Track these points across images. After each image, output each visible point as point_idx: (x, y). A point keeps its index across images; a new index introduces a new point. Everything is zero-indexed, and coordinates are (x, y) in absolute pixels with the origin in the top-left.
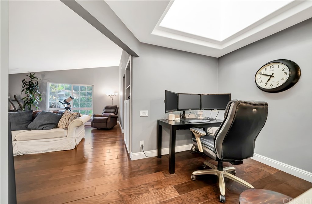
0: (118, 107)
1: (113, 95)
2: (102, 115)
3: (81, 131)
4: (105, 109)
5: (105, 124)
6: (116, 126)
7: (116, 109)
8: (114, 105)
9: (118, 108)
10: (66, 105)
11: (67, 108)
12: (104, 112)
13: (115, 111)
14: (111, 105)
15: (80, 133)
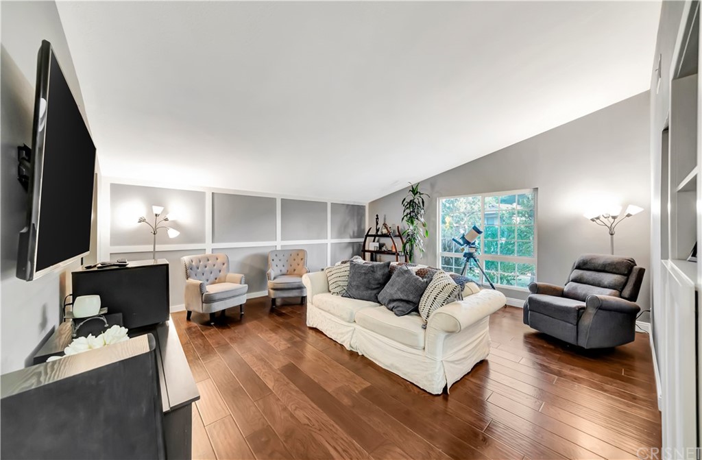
0: (639, 265)
1: (614, 218)
2: (566, 289)
3: (479, 335)
4: (578, 268)
5: (570, 327)
6: (630, 346)
7: (628, 275)
8: (620, 255)
9: (642, 271)
10: (467, 249)
11: (469, 256)
12: (575, 280)
13: (625, 284)
14: (604, 255)
15: (471, 343)
